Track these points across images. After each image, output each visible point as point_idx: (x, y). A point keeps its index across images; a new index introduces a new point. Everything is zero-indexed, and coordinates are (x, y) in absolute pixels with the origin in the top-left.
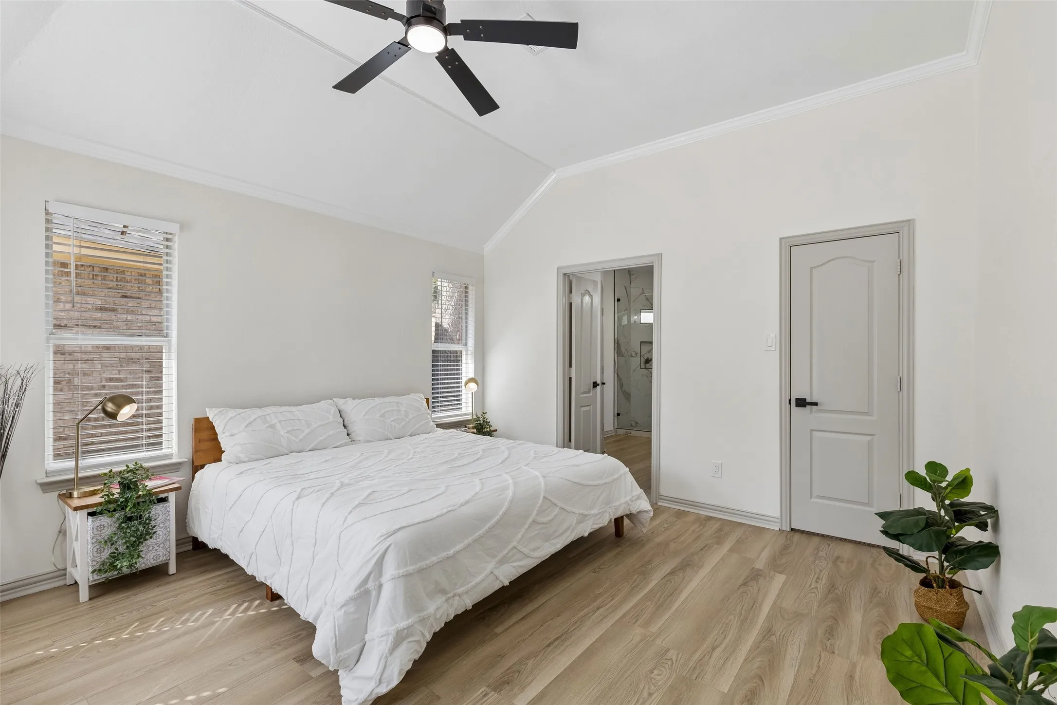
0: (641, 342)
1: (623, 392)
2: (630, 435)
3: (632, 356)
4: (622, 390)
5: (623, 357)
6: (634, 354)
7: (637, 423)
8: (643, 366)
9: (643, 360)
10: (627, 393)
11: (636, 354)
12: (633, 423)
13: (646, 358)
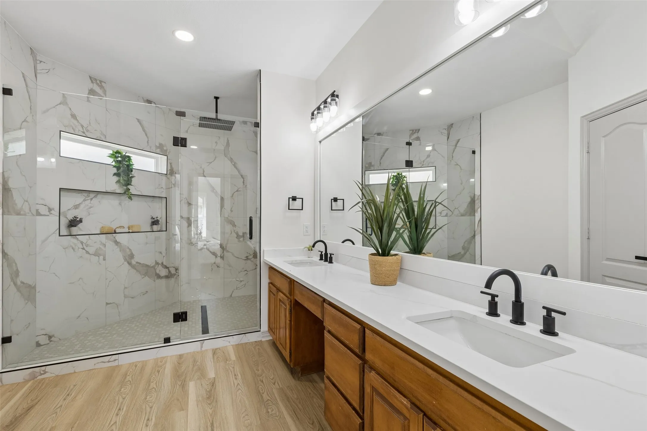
0: (60, 189)
1: (18, 289)
2: (43, 377)
3: (38, 214)
4: (15, 284)
5: (18, 214)
6: (43, 210)
7: (50, 337)
8: (64, 231)
9: (64, 222)
10: (30, 286)
11: (50, 210)
12: (43, 340)
13: (70, 217)
